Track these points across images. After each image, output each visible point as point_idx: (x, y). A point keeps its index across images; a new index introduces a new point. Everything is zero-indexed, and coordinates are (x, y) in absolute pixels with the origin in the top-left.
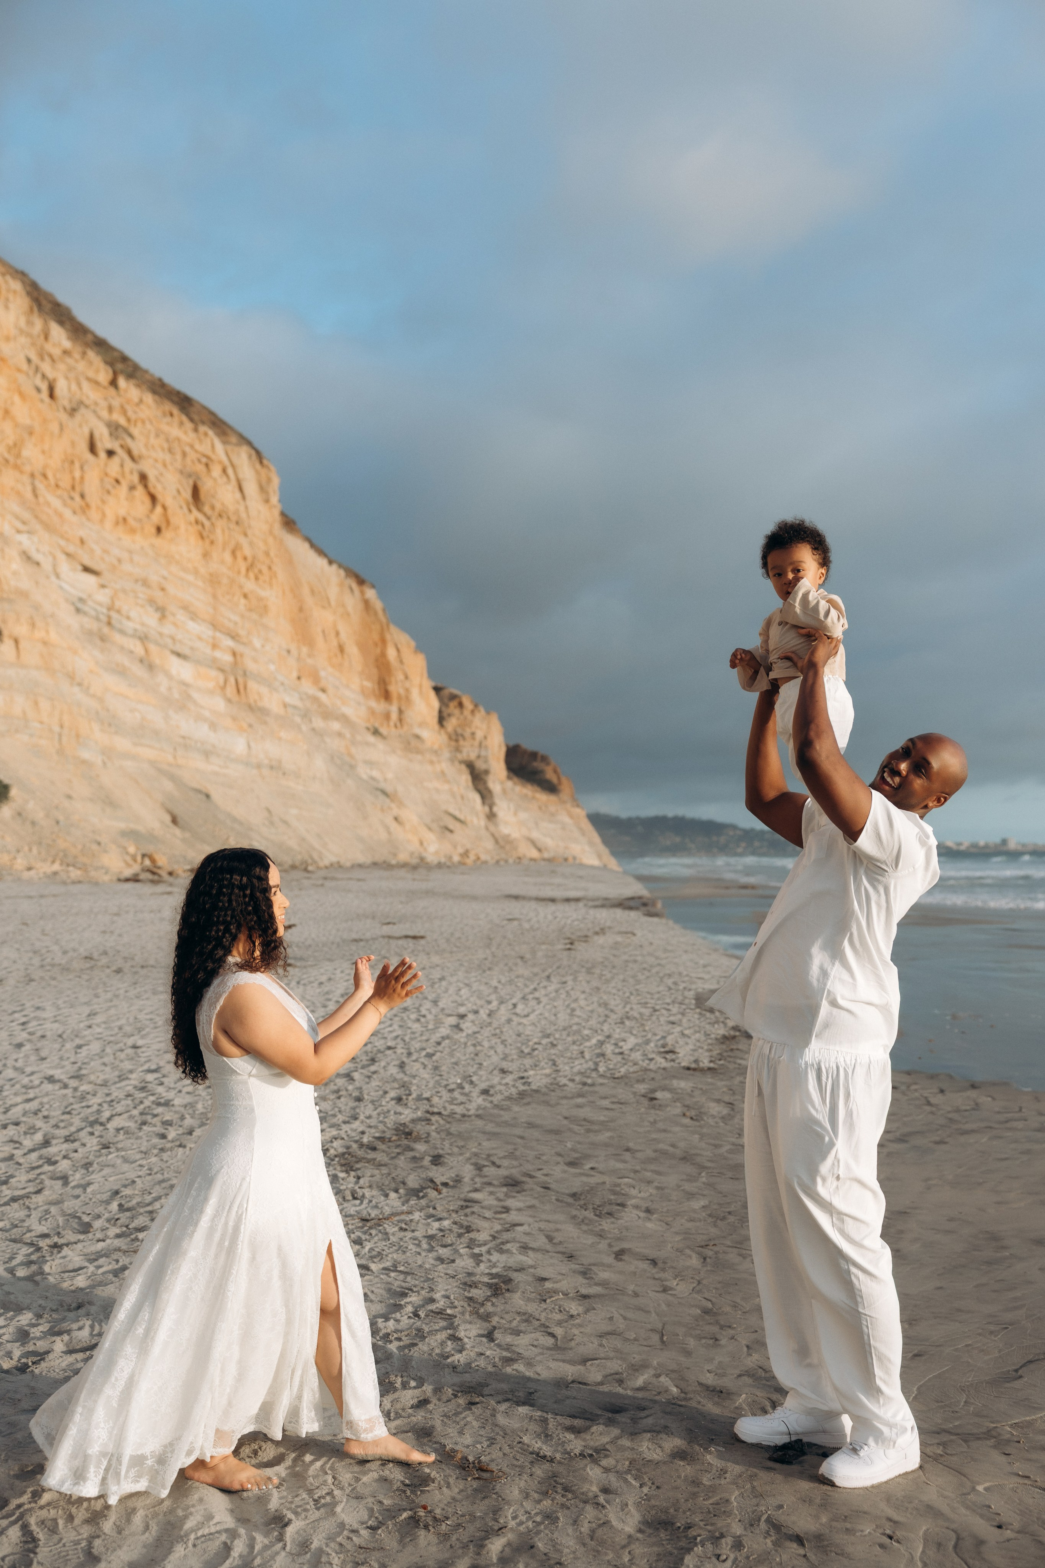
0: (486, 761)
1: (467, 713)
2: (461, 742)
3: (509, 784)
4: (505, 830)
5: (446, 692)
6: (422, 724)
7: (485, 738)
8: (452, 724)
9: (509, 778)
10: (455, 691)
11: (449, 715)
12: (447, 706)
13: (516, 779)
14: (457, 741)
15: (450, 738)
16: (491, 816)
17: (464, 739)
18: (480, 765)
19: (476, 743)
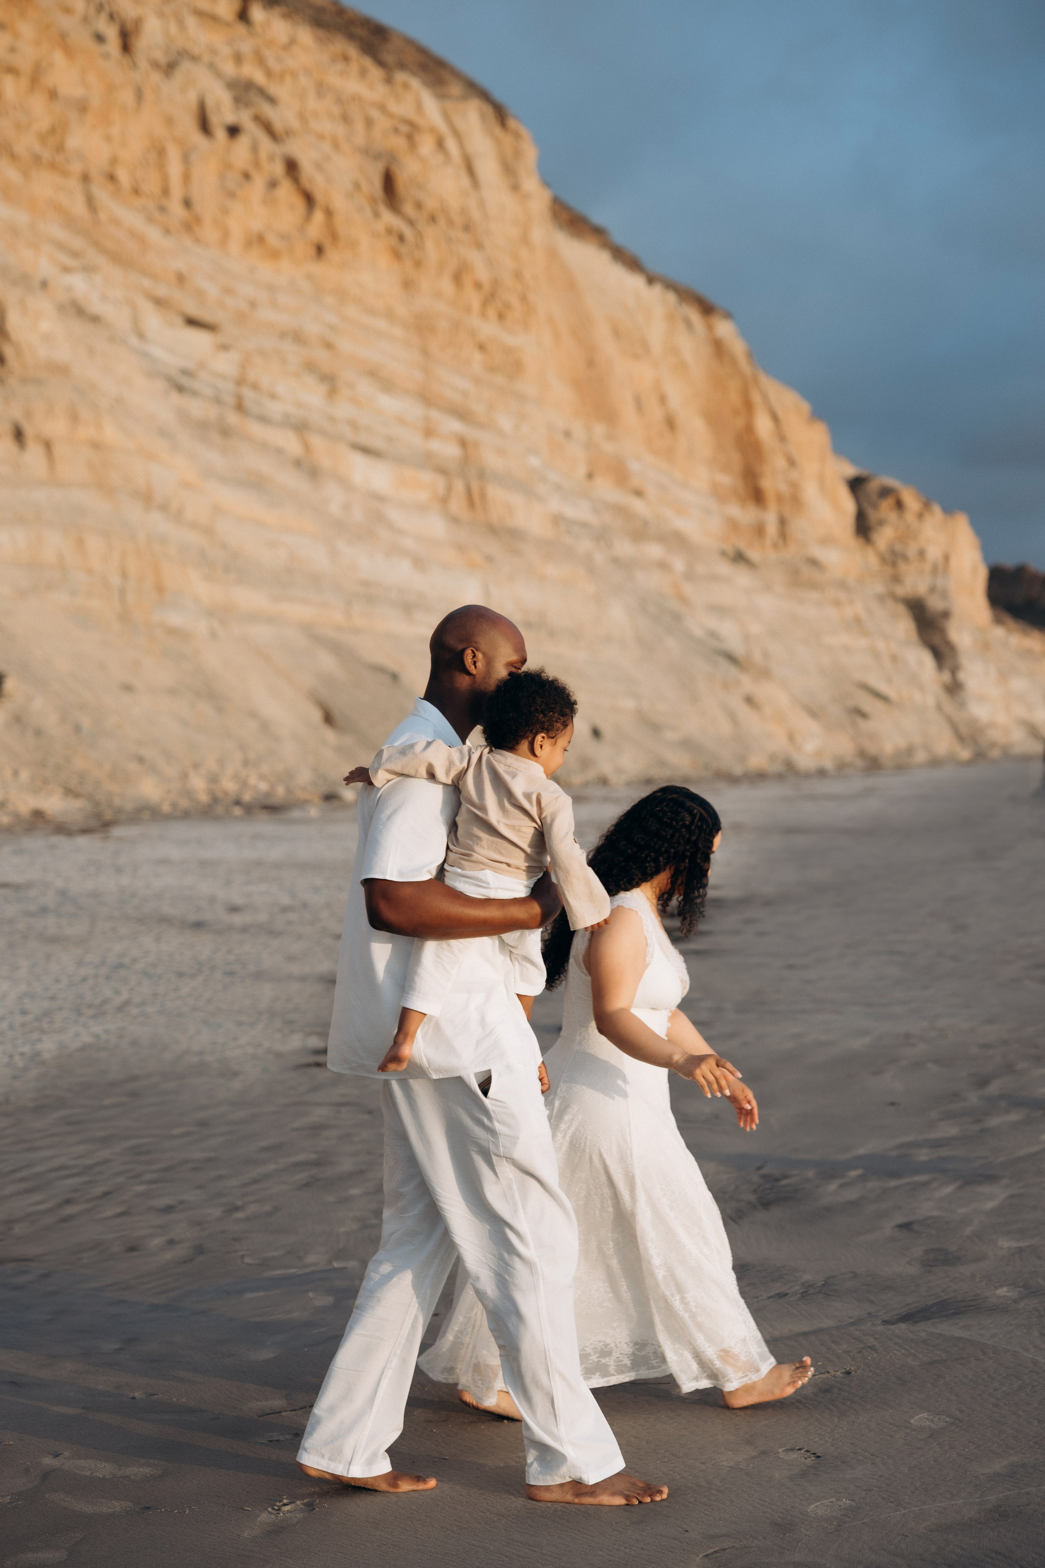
0: (944, 594)
1: (910, 516)
2: (902, 567)
3: (999, 632)
4: (980, 711)
5: (873, 486)
6: (826, 541)
7: (947, 558)
8: (884, 537)
9: (998, 621)
10: (890, 481)
11: (881, 523)
12: (875, 506)
13: (1011, 622)
14: (894, 564)
15: (883, 559)
16: (954, 688)
17: (905, 558)
18: (935, 604)
19: (928, 567)
